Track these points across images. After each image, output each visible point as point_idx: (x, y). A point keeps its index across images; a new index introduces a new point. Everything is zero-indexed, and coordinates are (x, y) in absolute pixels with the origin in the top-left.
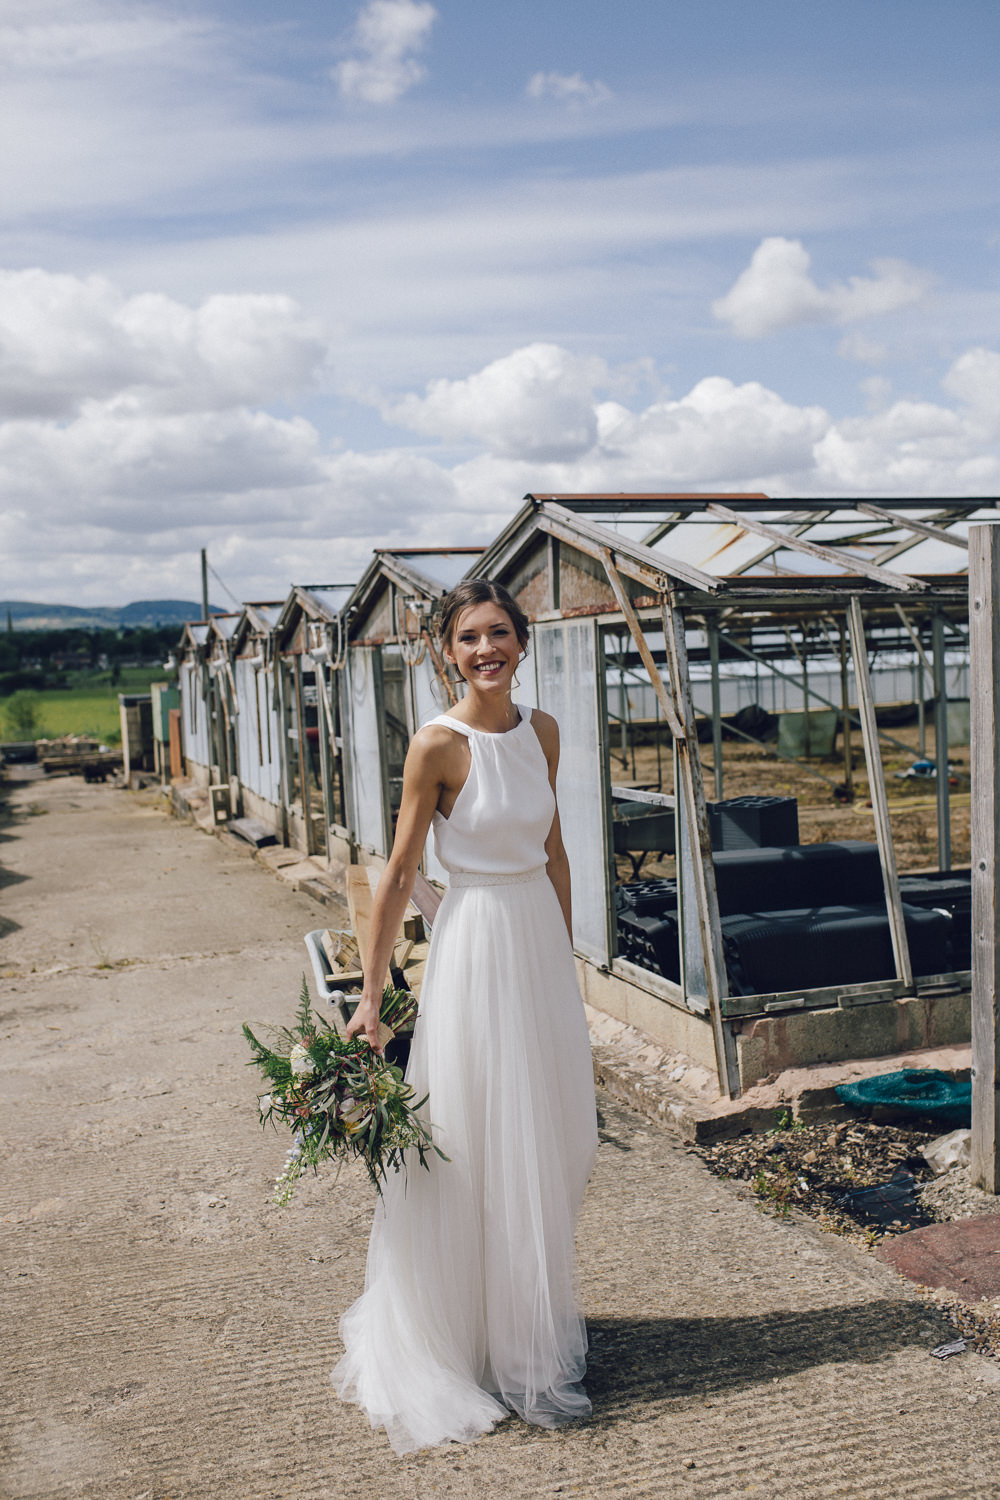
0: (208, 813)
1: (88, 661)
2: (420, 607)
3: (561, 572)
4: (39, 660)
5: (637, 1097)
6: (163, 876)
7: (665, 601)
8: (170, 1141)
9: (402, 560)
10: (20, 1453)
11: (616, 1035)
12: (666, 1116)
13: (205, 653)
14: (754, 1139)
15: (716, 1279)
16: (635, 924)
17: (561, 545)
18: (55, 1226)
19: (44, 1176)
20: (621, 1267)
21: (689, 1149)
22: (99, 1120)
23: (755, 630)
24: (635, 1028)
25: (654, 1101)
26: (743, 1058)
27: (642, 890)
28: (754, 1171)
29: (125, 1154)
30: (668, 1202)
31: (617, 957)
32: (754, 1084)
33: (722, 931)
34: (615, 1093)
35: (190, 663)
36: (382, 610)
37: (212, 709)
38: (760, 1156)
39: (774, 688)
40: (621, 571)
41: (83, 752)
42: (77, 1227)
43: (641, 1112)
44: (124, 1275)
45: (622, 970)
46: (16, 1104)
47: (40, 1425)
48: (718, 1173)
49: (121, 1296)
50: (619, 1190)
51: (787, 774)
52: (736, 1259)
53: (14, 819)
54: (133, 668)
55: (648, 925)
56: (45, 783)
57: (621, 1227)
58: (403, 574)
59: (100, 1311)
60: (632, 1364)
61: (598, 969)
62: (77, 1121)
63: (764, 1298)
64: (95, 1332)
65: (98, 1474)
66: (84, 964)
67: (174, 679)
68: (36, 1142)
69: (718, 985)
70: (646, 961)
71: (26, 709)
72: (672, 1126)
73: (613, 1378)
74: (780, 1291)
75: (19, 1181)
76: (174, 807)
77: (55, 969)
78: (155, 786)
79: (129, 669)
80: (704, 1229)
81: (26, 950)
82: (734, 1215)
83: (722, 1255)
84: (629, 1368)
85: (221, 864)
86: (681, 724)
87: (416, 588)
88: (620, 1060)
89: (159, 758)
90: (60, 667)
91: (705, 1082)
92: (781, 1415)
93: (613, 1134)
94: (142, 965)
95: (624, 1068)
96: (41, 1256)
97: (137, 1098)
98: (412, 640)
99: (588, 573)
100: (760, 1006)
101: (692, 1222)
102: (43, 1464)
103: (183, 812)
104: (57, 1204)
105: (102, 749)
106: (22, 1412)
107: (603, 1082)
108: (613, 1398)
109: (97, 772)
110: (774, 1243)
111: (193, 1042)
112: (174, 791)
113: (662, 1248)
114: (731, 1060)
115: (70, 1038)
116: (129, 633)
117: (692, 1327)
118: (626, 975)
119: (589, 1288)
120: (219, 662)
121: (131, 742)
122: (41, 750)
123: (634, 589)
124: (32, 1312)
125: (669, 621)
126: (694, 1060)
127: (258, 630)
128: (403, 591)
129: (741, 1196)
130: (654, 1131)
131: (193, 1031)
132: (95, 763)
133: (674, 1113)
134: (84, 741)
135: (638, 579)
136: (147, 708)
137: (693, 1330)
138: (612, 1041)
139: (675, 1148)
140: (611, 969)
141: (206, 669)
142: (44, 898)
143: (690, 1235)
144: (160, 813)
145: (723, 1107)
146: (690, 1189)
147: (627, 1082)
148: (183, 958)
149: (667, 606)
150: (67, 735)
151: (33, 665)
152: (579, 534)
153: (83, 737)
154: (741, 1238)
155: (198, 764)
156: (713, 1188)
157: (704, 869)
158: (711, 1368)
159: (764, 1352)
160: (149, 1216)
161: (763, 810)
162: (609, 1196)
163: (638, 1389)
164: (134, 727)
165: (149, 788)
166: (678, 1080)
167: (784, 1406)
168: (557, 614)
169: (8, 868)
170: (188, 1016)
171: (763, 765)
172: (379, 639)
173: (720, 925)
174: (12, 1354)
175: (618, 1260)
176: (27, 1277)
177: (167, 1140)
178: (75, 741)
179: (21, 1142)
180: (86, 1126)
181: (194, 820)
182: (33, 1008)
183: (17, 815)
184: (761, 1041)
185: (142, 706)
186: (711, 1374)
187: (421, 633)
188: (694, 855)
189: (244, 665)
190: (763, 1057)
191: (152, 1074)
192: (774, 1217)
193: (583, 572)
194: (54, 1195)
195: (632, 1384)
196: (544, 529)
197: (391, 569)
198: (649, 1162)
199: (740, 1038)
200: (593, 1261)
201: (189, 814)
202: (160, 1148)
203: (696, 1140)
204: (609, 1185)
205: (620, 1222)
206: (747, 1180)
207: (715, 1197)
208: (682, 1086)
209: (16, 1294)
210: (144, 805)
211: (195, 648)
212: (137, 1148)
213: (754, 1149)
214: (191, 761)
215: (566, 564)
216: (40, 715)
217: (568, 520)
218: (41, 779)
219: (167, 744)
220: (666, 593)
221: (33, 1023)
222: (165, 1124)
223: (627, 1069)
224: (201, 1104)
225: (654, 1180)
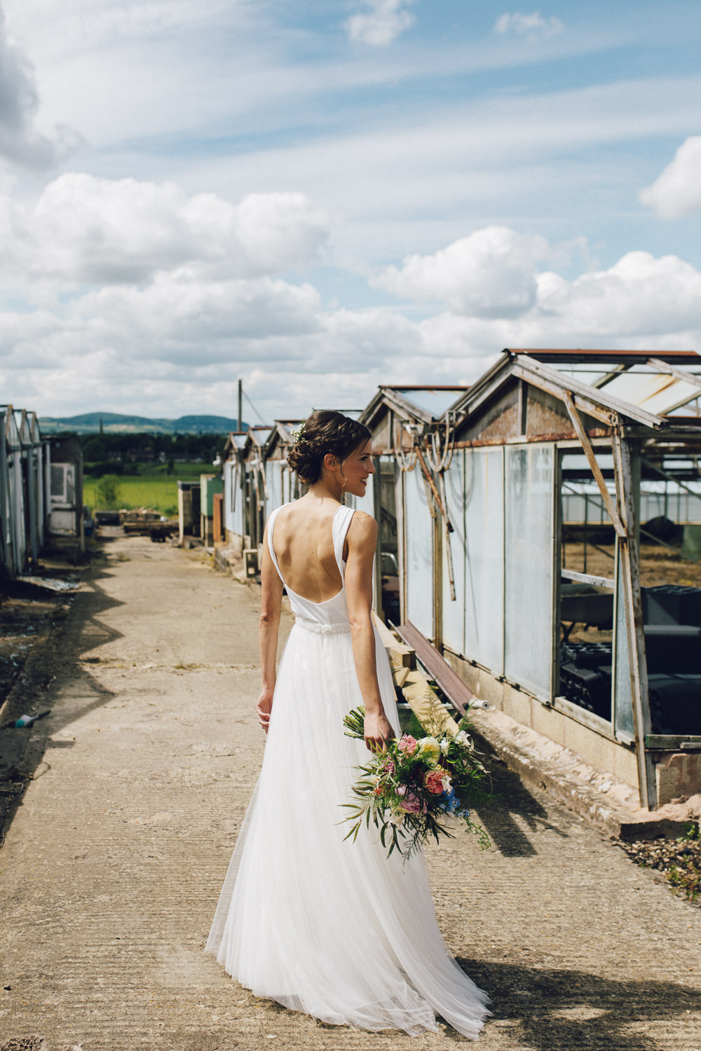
0: (242, 568)
1: (152, 456)
2: (414, 429)
3: (528, 408)
4: (120, 454)
5: (572, 800)
6: (213, 610)
7: (615, 432)
8: (236, 787)
9: (399, 394)
10: (163, 962)
11: (555, 754)
12: (596, 816)
13: (244, 455)
14: (667, 843)
15: (638, 935)
16: (575, 673)
17: (529, 387)
18: (167, 830)
19: (157, 798)
20: (564, 915)
21: (615, 843)
22: (188, 766)
23: (666, 456)
24: (570, 751)
25: (586, 804)
26: (660, 781)
27: (581, 648)
28: (667, 865)
29: (207, 791)
30: (599, 877)
31: (559, 696)
32: (669, 802)
33: (649, 685)
34: (554, 795)
35: (232, 461)
36: (382, 430)
37: (247, 495)
38: (672, 855)
39: (679, 504)
40: (579, 408)
41: (150, 520)
42: (181, 833)
43: (576, 811)
44: (215, 867)
45: (563, 706)
46: (133, 750)
47: (173, 949)
48: (638, 863)
49: (215, 879)
50: (561, 863)
51: (689, 573)
52: (654, 925)
53: (108, 563)
54: (182, 463)
55: (585, 675)
56: (124, 540)
57: (562, 888)
58: (401, 404)
59: (202, 887)
60: (576, 982)
61: (543, 704)
62: (173, 766)
63: (678, 955)
64: (201, 899)
65: (212, 984)
66: (167, 664)
67: (220, 472)
68: (149, 776)
69: (642, 725)
70: (582, 702)
71: (110, 487)
72: (600, 824)
73: (561, 988)
74: (690, 952)
75: (141, 799)
76: (216, 563)
77: (149, 665)
78: (200, 547)
79: (180, 464)
80: (628, 900)
81: (128, 651)
82: (651, 894)
83: (643, 920)
84: (574, 984)
85: (252, 605)
86: (624, 526)
87: (410, 415)
88: (559, 772)
89: (204, 527)
90: (133, 460)
91: (628, 796)
92: (693, 1035)
93: (554, 824)
94: (205, 669)
95: (562, 778)
96: (162, 847)
97: (211, 756)
98: (405, 453)
99: (551, 409)
100: (676, 743)
101: (618, 893)
102: (178, 971)
103: (223, 566)
104: (166, 816)
105: (163, 519)
106: (162, 939)
107: (545, 787)
108: (562, 1001)
109: (160, 535)
110: (684, 918)
111: (244, 724)
112: (217, 552)
113: (596, 908)
114: (651, 782)
115: (163, 712)
116: (180, 437)
117: (620, 965)
118: (565, 710)
119: (541, 926)
120: (254, 463)
121: (185, 515)
122: (122, 517)
123: (589, 423)
124: (160, 880)
125: (618, 448)
126: (619, 778)
127: (285, 440)
128: (399, 416)
129: (657, 881)
130: (585, 826)
131: (244, 717)
132: (158, 528)
133: (603, 814)
134: (150, 512)
135: (594, 416)
136: (197, 491)
137: (622, 967)
138: (552, 758)
139: (603, 840)
140: (553, 705)
141: (244, 466)
142: (136, 618)
143: (617, 902)
144: (205, 566)
145: (643, 816)
146: (616, 871)
147: (564, 788)
148: (232, 667)
149: (616, 437)
150: (139, 507)
151: (116, 457)
152: (545, 379)
153: (150, 509)
154: (657, 910)
155: (235, 534)
156: (634, 872)
157: (637, 636)
158: (637, 995)
159: (678, 991)
160: (228, 832)
161: (683, 597)
162: (553, 866)
163: (580, 999)
164: (187, 504)
165: (196, 549)
166: (606, 792)
167: (696, 1030)
168: (524, 439)
169: (110, 595)
170: (239, 706)
171: (668, 564)
172: (378, 450)
173: (647, 679)
174: (150, 903)
175: (561, 910)
176: (154, 858)
177: (234, 785)
178: (144, 512)
179: (139, 775)
180: (180, 770)
181: (231, 573)
182: (136, 689)
183: (110, 560)
184: (676, 771)
185: (193, 490)
186: (637, 999)
187: (414, 448)
188: (628, 625)
189: (273, 465)
190: (677, 783)
191: (219, 742)
192: (684, 900)
193: (546, 408)
194: (165, 811)
195: (576, 994)
196: (517, 375)
197: (390, 400)
198: (583, 847)
199: (659, 766)
200: (542, 908)
201: (228, 569)
202: (230, 790)
203: (620, 836)
204: (552, 859)
205: (562, 886)
206: (661, 871)
207: (636, 879)
208: (609, 796)
209: (149, 867)
210: (194, 560)
211: (237, 451)
212: (215, 788)
213: (667, 850)
214: (229, 531)
215: (532, 401)
216: (119, 493)
217: (537, 369)
218: (123, 537)
219: (210, 518)
220: (617, 426)
221: (138, 699)
222: (231, 775)
223: (565, 779)
224: (254, 765)
225: (587, 860)
